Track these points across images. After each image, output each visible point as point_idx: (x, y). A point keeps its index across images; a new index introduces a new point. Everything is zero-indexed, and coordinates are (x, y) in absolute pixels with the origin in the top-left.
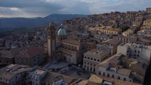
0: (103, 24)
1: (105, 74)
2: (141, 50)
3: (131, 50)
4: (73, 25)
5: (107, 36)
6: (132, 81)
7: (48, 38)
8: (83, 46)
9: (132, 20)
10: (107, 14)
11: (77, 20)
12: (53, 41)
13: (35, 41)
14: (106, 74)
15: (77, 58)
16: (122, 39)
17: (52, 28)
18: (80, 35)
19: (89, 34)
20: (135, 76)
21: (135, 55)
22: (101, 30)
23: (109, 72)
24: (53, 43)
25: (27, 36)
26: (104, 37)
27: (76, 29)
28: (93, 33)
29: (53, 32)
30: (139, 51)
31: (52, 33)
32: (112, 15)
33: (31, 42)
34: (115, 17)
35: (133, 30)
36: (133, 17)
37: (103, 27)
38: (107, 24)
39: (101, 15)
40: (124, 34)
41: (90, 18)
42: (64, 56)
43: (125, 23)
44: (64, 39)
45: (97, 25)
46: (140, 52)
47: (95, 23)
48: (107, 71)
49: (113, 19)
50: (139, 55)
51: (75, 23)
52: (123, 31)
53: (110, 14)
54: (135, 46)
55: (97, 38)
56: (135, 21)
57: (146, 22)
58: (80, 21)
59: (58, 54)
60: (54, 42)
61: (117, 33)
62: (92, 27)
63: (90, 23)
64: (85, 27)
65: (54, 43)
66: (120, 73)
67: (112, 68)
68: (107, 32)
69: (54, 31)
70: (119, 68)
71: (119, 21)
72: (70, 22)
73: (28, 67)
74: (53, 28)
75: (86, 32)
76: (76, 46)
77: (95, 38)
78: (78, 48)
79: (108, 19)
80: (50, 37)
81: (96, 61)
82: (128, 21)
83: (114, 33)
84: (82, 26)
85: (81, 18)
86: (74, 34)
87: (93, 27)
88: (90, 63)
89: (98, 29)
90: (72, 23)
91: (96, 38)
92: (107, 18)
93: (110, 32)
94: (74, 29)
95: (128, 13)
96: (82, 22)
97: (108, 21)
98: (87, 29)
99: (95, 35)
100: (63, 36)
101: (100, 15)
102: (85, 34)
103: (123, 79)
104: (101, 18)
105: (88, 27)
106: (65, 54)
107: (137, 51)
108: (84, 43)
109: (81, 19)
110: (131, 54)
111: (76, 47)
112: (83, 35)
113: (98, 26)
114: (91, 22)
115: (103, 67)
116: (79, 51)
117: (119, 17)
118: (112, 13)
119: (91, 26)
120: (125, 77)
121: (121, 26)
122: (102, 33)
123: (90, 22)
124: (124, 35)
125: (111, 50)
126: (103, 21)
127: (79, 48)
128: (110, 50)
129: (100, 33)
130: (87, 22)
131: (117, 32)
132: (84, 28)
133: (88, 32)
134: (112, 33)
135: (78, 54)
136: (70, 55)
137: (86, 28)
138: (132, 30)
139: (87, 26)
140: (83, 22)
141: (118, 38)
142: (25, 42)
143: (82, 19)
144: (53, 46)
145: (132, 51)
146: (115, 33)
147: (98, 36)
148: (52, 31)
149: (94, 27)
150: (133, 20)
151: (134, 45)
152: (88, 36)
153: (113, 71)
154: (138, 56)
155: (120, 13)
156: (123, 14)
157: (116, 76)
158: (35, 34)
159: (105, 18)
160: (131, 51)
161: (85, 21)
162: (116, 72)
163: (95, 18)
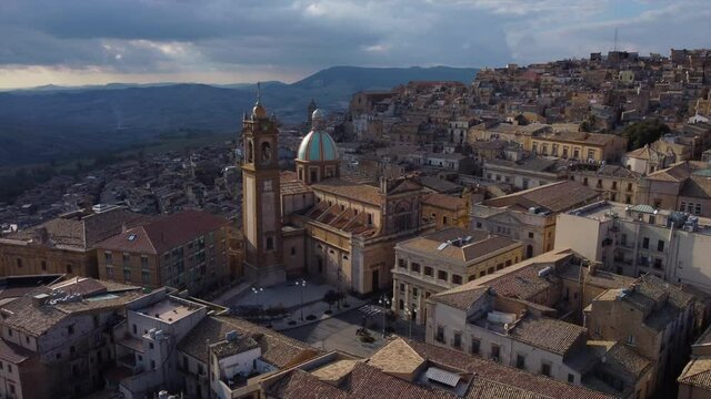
0: (544, 114)
1: (463, 340)
2: (674, 235)
3: (625, 236)
4: (400, 115)
5: (543, 171)
6: (577, 377)
7: (247, 171)
8: (403, 210)
9: (691, 92)
10: (567, 66)
11: (418, 92)
12: (268, 185)
13: (222, 188)
14: (466, 342)
15: (372, 267)
16: (618, 185)
17: (260, 129)
18: (422, 161)
19: (464, 157)
20: (600, 359)
21: (644, 262)
22: (522, 141)
23: (479, 333)
24: (264, 195)
25: (193, 164)
26: (532, 172)
27: (405, 137)
28: (483, 156)
29: (266, 144)
30: (661, 244)
31: (264, 149)
32: (592, 68)
33: (209, 189)
34: (609, 77)
35: (689, 140)
36: (700, 79)
37: (536, 126)
38: (562, 112)
39: (538, 71)
40: (631, 161)
41: (480, 86)
42: (318, 256)
43: (653, 107)
44: (324, 179)
45: (512, 119)
46: (666, 246)
47: (503, 107)
48: (469, 327)
49: (596, 89)
50: (664, 263)
51: (409, 108)
52: (630, 148)
53: (584, 63)
54: (646, 218)
55: (498, 178)
56: (706, 98)
58: (435, 98)
59: (289, 244)
60: (270, 188)
61: (598, 155)
62: (484, 124)
63: (480, 107)
64: (454, 124)
65: (272, 194)
66: (526, 338)
67: (494, 316)
68: (549, 150)
69: (269, 140)
70: (528, 316)
71: (624, 99)
72: (386, 101)
73: (138, 290)
74: (266, 128)
75: (453, 150)
76: (369, 210)
77: (489, 176)
78: (377, 221)
79: (571, 88)
80: (253, 169)
81: (446, 280)
82: (670, 97)
83: (585, 155)
84: (437, 122)
85: (439, 83)
86: (389, 159)
87: (487, 128)
88: (422, 288)
89: (511, 137)
90: (391, 108)
91: (494, 178)
92: (567, 83)
93: (565, 152)
94: (397, 136)
95: (680, 57)
96: (442, 103)
97: (569, 95)
98: (462, 135)
99: (488, 165)
100: (322, 164)
101: (531, 70)
103: (539, 367)
104: (537, 85)
105: (466, 126)
106: (320, 247)
107: (654, 243)
108: (409, 200)
109: (439, 87)
110: (621, 255)
111: (370, 215)
112: (436, 161)
113: (516, 123)
114: (487, 103)
115: (455, 306)
116: (381, 234)
117: (627, 76)
118: (595, 57)
119: (480, 123)
120: (549, 357)
121: (631, 123)
122: (527, 158)
123: (482, 103)
124: (633, 169)
125: (536, 235)
126: (545, 98)
127: (382, 221)
128: (531, 235)
129: (515, 156)
130: (464, 102)
131: (598, 149)
132: (449, 131)
133: (458, 150)
134: (576, 154)
135: (377, 246)
136: (341, 251)
137: (455, 132)
138: (678, 142)
139: (460, 124)
140: (448, 103)
141: (600, 182)
142: (181, 192)
143: (443, 89)
144: (268, 207)
145: (630, 240)
146: (591, 154)
147: (502, 167)
148: (262, 141)
149: (492, 124)
150: (700, 92)
151: (641, 214)
152: (456, 166)
153: (495, 327)
154: (658, 264)
155: (636, 58)
156: (655, 61)
157: (509, 349)
158: (230, 155)
159: (556, 83)
160: (624, 243)
161: (456, 101)
162: (511, 332)
163: (507, 82)
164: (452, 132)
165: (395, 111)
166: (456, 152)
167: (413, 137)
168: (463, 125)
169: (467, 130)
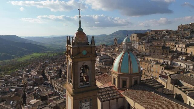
4: (150, 42)
12: (86, 106)
27: (156, 51)
41: (184, 30)
51: (154, 39)
64: (177, 46)
75: (184, 58)
85: (164, 30)
90: (147, 39)
94: (152, 51)
96: (168, 37)
100: (130, 75)
102: (181, 63)
105: (184, 46)
114: (189, 37)
119: (191, 45)
132: (175, 49)
137: (178, 49)
164: (176, 49)
165: (148, 40)
166: (187, 59)
167: (159, 51)
168: (182, 46)
169: (185, 48)
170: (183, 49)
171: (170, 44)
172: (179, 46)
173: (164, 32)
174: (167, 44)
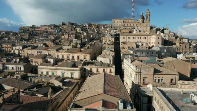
5: (71, 67)
10: (55, 26)
16: (106, 70)
19: (25, 64)
22: (52, 53)
26: (66, 68)
28: (35, 62)
34: (72, 30)
35: (112, 50)
38: (61, 42)
39: (45, 28)
40: (101, 59)
43: (91, 40)
45: (42, 45)
53: (60, 25)
55: (48, 73)
57: (124, 38)
61: (88, 58)
62: (31, 47)
64: (14, 48)
68: (66, 57)
75: (18, 60)
77: (42, 73)
79: (60, 33)
83: (83, 58)
85: (3, 31)
87: (32, 49)
89: (45, 52)
91: (45, 73)
92: (58, 32)
93: (73, 57)
96: (7, 39)
99: (40, 67)
101: (42, 27)
104: (47, 32)
105: (21, 48)
112: (10, 67)
113: (44, 46)
114: (27, 39)
117: (78, 30)
118: (64, 24)
119: (27, 47)
122: (57, 61)
123: (25, 39)
126: (52, 37)
129: (52, 61)
131: (87, 55)
133: (21, 60)
134: (78, 57)
140: (9, 39)
141: (97, 69)
143: (6, 33)
146: (85, 58)
147: (49, 67)
149: (34, 48)
152: (22, 69)
156: (83, 26)
161: (14, 38)
163: (34, 31)
164: (14, 51)
166: (20, 61)
168: (19, 48)
169: (22, 50)
170: (20, 52)
171: (6, 46)
172: (16, 48)
173: (3, 33)
174: (4, 46)
